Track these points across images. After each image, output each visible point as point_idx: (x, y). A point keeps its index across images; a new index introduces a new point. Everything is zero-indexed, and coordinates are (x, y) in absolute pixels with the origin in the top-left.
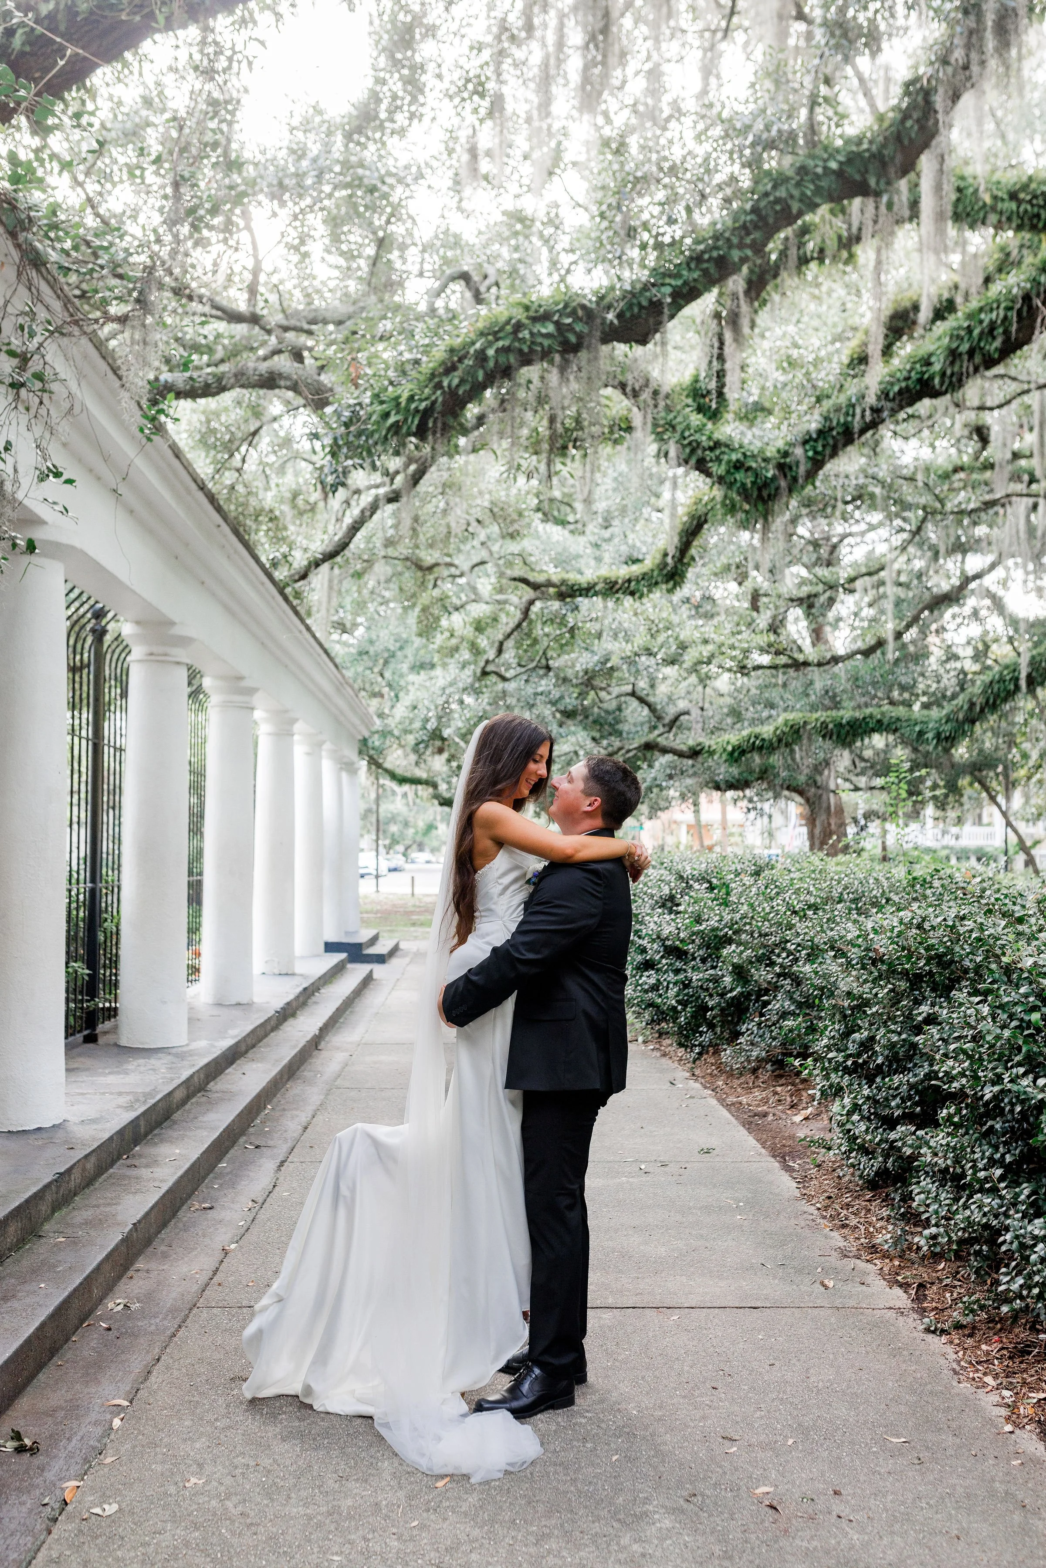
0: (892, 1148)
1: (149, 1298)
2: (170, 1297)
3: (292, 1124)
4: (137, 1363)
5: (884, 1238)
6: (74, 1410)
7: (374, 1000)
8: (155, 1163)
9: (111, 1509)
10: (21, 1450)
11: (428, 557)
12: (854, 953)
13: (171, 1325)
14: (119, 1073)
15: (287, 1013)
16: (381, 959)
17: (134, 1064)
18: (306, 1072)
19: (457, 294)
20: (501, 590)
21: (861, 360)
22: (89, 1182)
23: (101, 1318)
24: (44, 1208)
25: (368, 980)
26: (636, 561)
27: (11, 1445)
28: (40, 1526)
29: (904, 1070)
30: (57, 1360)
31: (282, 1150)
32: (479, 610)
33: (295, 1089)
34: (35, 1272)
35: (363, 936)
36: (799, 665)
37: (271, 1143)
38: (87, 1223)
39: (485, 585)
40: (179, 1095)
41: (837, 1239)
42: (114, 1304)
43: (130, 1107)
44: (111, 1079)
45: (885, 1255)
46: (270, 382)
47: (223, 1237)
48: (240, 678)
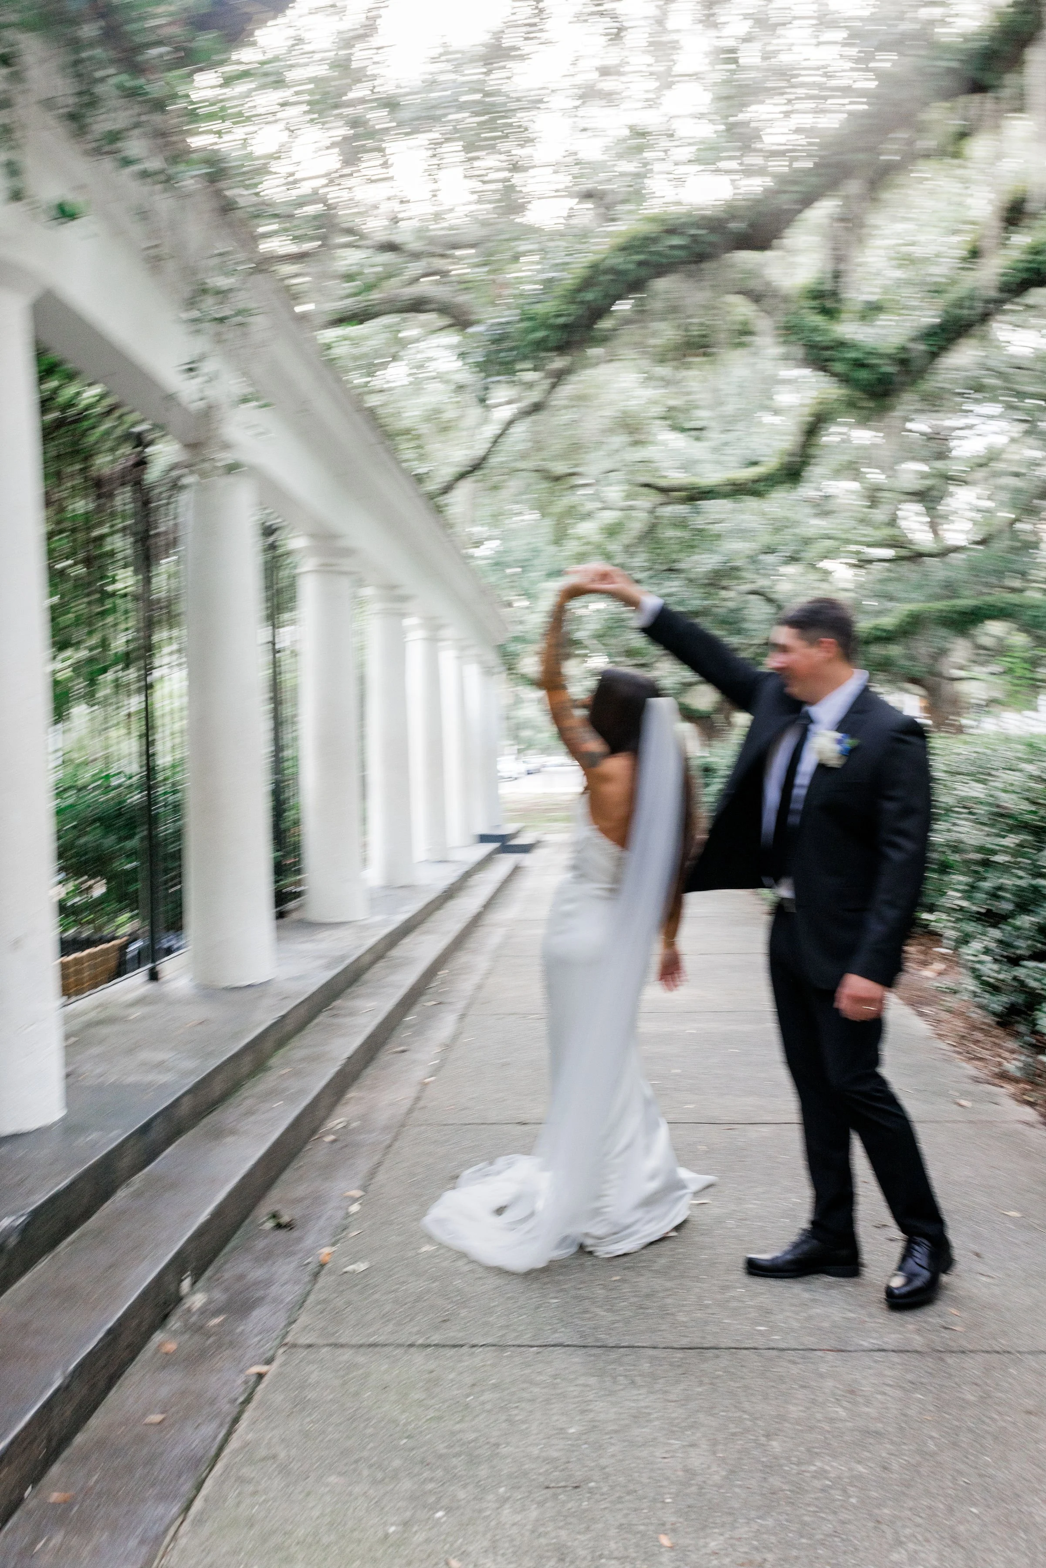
0: (1021, 985)
1: (364, 1118)
2: (382, 1117)
3: (466, 985)
4: (363, 1165)
5: (1012, 1066)
6: (318, 1199)
7: (526, 885)
8: (352, 1014)
9: (361, 1266)
10: (279, 1226)
11: (560, 468)
12: (981, 810)
13: (387, 1138)
14: (313, 941)
15: (450, 894)
16: (526, 849)
17: (325, 934)
18: (471, 944)
19: (586, 213)
20: (629, 496)
21: (975, 254)
22: (301, 1027)
23: (328, 1133)
24: (269, 1044)
25: (516, 870)
26: (755, 463)
27: (270, 1224)
28: (307, 1278)
29: (1028, 912)
30: (295, 1164)
31: (460, 1005)
32: (610, 517)
33: (462, 958)
34: (271, 1094)
35: (508, 829)
36: (917, 556)
37: (450, 1000)
38: (303, 1060)
39: (614, 493)
40: (368, 959)
41: (970, 1069)
42: (336, 1122)
43: (328, 967)
44: (309, 946)
45: (1015, 1080)
46: (417, 306)
47: (419, 1073)
48: (394, 587)
